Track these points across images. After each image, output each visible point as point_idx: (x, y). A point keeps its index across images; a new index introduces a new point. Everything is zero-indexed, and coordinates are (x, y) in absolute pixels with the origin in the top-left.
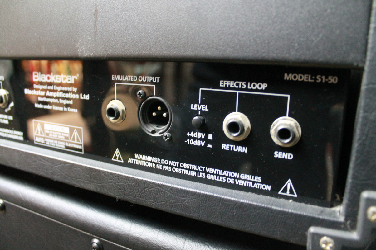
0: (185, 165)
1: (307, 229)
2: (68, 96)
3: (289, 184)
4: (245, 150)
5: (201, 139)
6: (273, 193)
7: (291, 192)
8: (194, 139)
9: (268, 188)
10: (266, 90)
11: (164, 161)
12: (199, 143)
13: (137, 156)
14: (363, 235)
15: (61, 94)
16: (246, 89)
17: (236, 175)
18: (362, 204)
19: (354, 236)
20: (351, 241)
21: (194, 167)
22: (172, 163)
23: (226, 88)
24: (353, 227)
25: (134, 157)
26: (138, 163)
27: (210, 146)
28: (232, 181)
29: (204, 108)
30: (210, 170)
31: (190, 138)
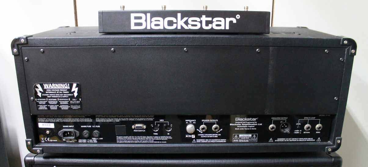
0: (293, 139)
1: (325, 147)
2: (252, 125)
3: (319, 138)
4: (309, 132)
5: (298, 132)
6: (316, 141)
7: (319, 140)
8: (296, 132)
9: (314, 140)
10: (315, 119)
11: (287, 139)
12: (297, 133)
13: (278, 139)
14: (336, 146)
15: (249, 124)
16: (311, 119)
17: (307, 139)
18: (336, 140)
19: (335, 146)
20: (334, 148)
21: (296, 139)
22: (289, 139)
23: (306, 119)
24: (334, 145)
25: (277, 140)
26: (278, 141)
27: (300, 133)
28: (305, 140)
29: (300, 124)
30: (300, 139)
31: (295, 132)
